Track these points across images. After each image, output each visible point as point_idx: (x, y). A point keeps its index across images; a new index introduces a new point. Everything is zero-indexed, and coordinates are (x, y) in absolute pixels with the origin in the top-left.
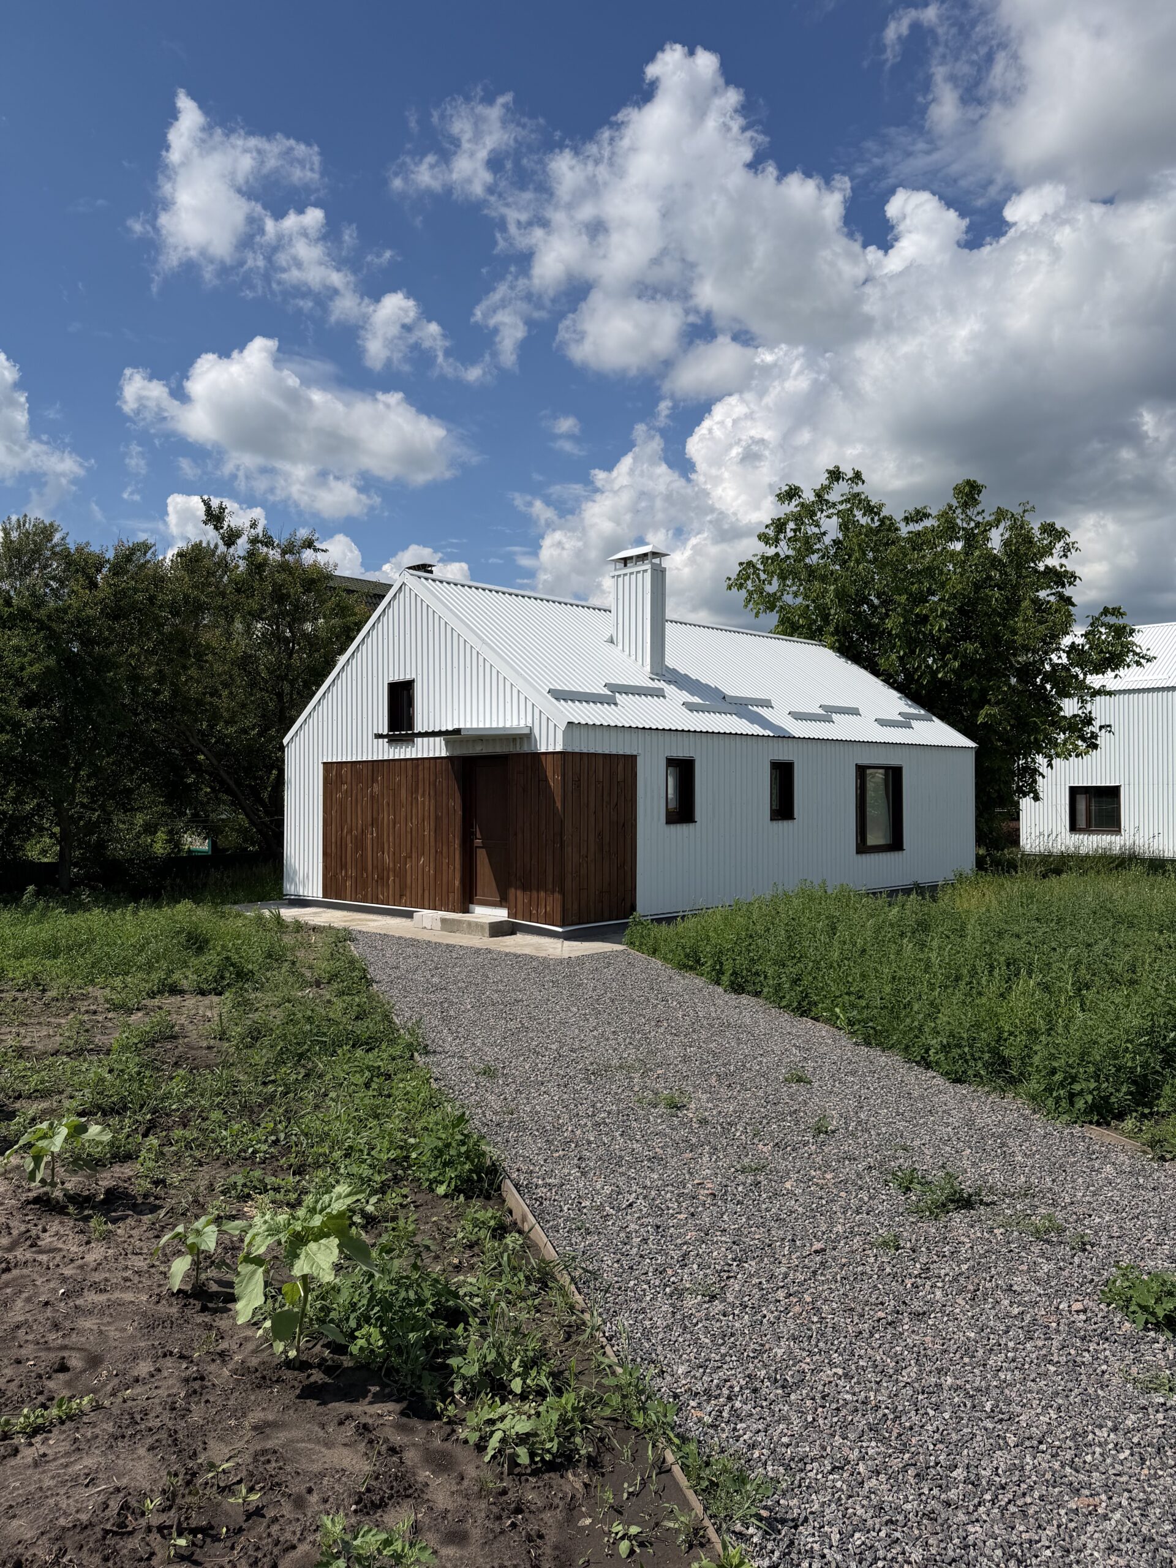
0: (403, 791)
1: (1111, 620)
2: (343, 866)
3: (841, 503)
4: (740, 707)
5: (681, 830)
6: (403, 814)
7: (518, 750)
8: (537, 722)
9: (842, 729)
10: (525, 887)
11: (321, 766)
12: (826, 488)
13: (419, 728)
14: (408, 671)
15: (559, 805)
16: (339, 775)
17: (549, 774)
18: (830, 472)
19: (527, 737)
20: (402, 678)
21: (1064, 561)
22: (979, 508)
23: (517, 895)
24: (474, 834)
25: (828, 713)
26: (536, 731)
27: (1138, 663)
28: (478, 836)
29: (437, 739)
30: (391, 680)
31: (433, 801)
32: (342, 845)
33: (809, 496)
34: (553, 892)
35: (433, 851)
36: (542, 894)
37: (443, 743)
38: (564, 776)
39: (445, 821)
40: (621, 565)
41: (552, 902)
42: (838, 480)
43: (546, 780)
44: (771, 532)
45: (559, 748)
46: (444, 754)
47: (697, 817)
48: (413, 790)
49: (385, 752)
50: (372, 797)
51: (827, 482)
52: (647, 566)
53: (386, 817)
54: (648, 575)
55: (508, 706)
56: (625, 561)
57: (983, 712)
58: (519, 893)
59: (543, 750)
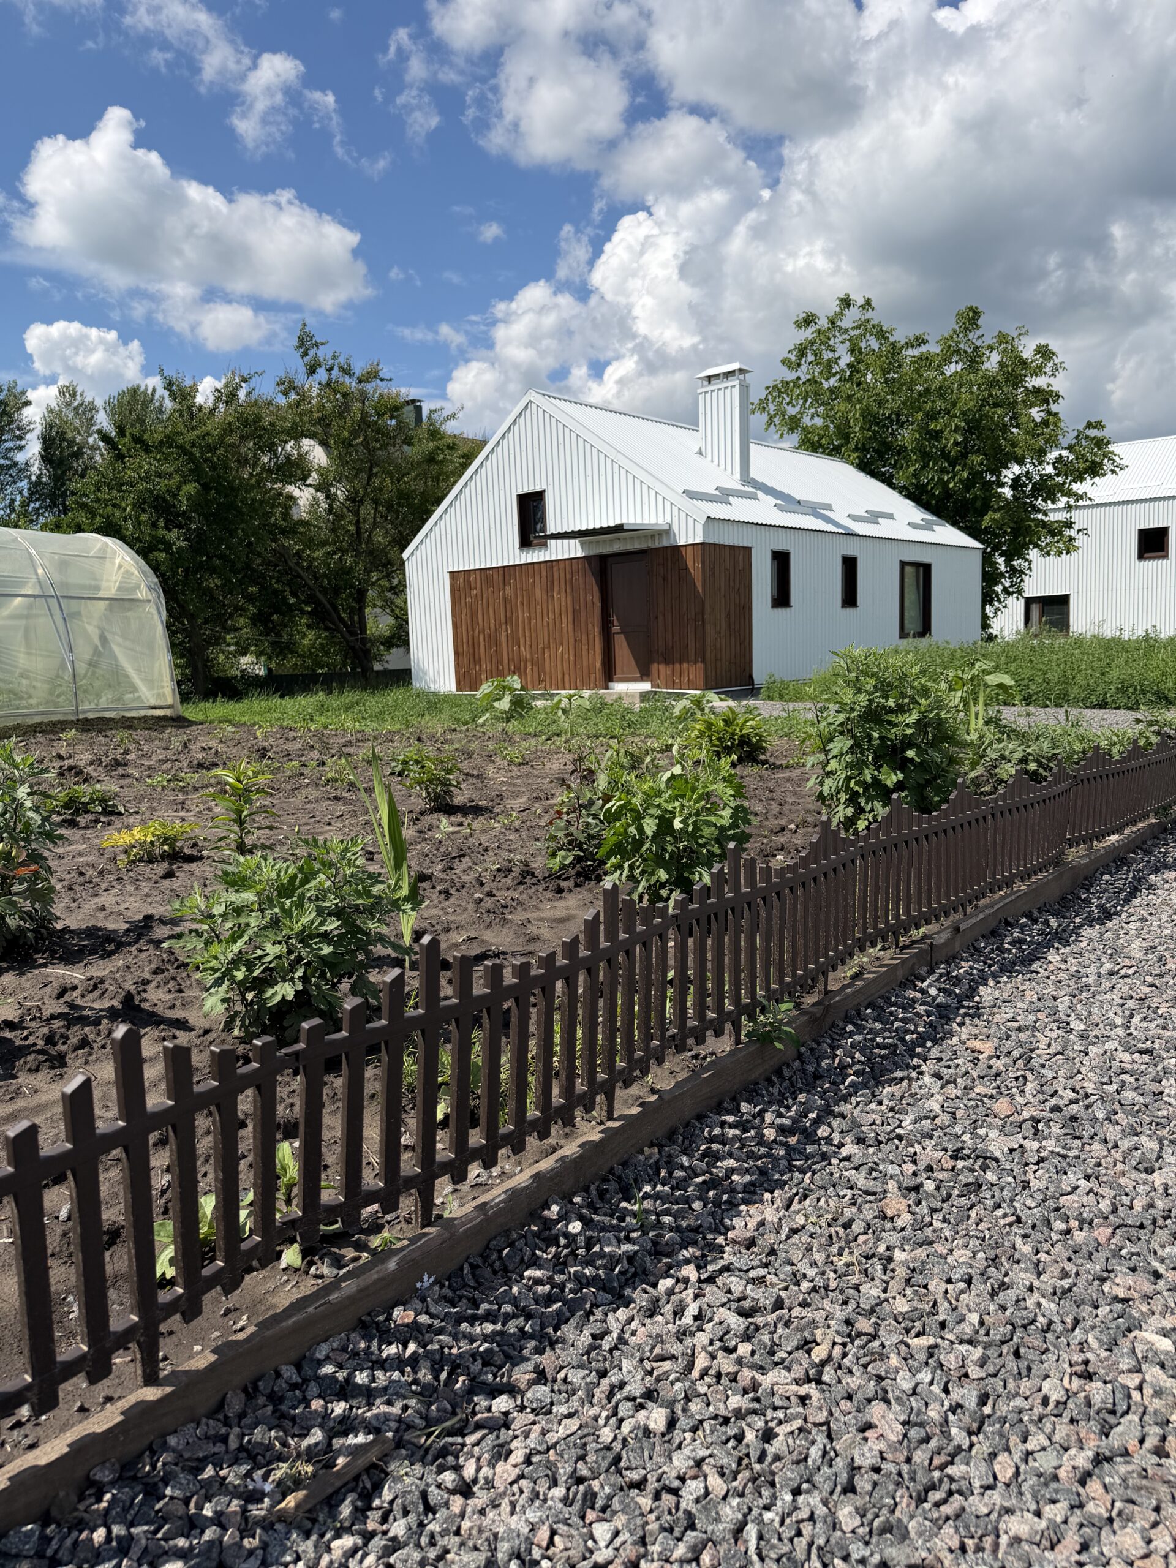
0: (538, 591)
1: (1093, 433)
2: (477, 661)
3: (854, 328)
4: (813, 509)
5: (781, 612)
6: (539, 610)
7: (657, 545)
8: (676, 519)
9: (884, 529)
10: (668, 660)
11: (447, 576)
12: (840, 315)
13: (551, 529)
14: (538, 482)
15: (700, 589)
16: (468, 582)
17: (690, 563)
18: (841, 300)
19: (667, 532)
20: (532, 489)
21: (1052, 380)
22: (979, 333)
23: (660, 669)
24: (611, 622)
25: (874, 517)
26: (675, 528)
27: (1113, 472)
28: (616, 623)
29: (572, 541)
30: (520, 492)
31: (569, 598)
32: (474, 644)
33: (823, 323)
34: (696, 662)
35: (572, 640)
36: (685, 665)
37: (578, 545)
38: (703, 563)
39: (583, 614)
40: (706, 383)
41: (696, 671)
42: (849, 306)
43: (687, 568)
44: (793, 358)
45: (699, 540)
46: (580, 554)
47: (792, 603)
48: (549, 590)
49: (516, 556)
50: (505, 599)
51: (838, 309)
52: (734, 382)
53: (521, 615)
54: (736, 391)
55: (646, 507)
56: (709, 378)
57: (987, 518)
58: (662, 667)
59: (682, 542)
